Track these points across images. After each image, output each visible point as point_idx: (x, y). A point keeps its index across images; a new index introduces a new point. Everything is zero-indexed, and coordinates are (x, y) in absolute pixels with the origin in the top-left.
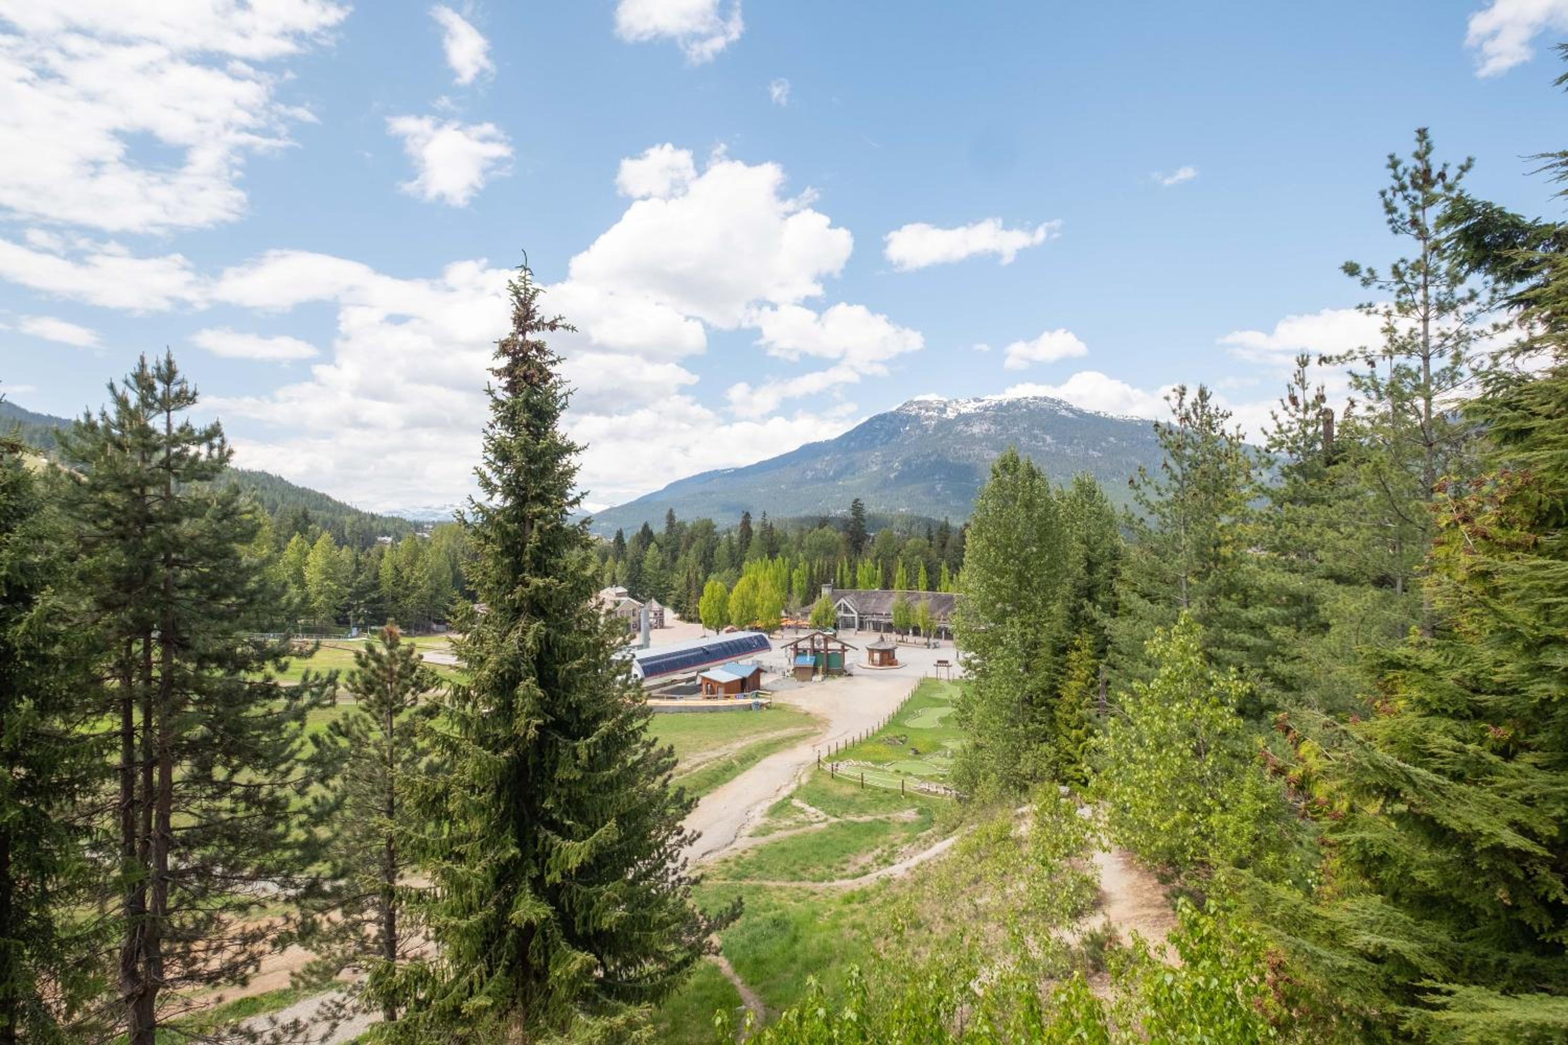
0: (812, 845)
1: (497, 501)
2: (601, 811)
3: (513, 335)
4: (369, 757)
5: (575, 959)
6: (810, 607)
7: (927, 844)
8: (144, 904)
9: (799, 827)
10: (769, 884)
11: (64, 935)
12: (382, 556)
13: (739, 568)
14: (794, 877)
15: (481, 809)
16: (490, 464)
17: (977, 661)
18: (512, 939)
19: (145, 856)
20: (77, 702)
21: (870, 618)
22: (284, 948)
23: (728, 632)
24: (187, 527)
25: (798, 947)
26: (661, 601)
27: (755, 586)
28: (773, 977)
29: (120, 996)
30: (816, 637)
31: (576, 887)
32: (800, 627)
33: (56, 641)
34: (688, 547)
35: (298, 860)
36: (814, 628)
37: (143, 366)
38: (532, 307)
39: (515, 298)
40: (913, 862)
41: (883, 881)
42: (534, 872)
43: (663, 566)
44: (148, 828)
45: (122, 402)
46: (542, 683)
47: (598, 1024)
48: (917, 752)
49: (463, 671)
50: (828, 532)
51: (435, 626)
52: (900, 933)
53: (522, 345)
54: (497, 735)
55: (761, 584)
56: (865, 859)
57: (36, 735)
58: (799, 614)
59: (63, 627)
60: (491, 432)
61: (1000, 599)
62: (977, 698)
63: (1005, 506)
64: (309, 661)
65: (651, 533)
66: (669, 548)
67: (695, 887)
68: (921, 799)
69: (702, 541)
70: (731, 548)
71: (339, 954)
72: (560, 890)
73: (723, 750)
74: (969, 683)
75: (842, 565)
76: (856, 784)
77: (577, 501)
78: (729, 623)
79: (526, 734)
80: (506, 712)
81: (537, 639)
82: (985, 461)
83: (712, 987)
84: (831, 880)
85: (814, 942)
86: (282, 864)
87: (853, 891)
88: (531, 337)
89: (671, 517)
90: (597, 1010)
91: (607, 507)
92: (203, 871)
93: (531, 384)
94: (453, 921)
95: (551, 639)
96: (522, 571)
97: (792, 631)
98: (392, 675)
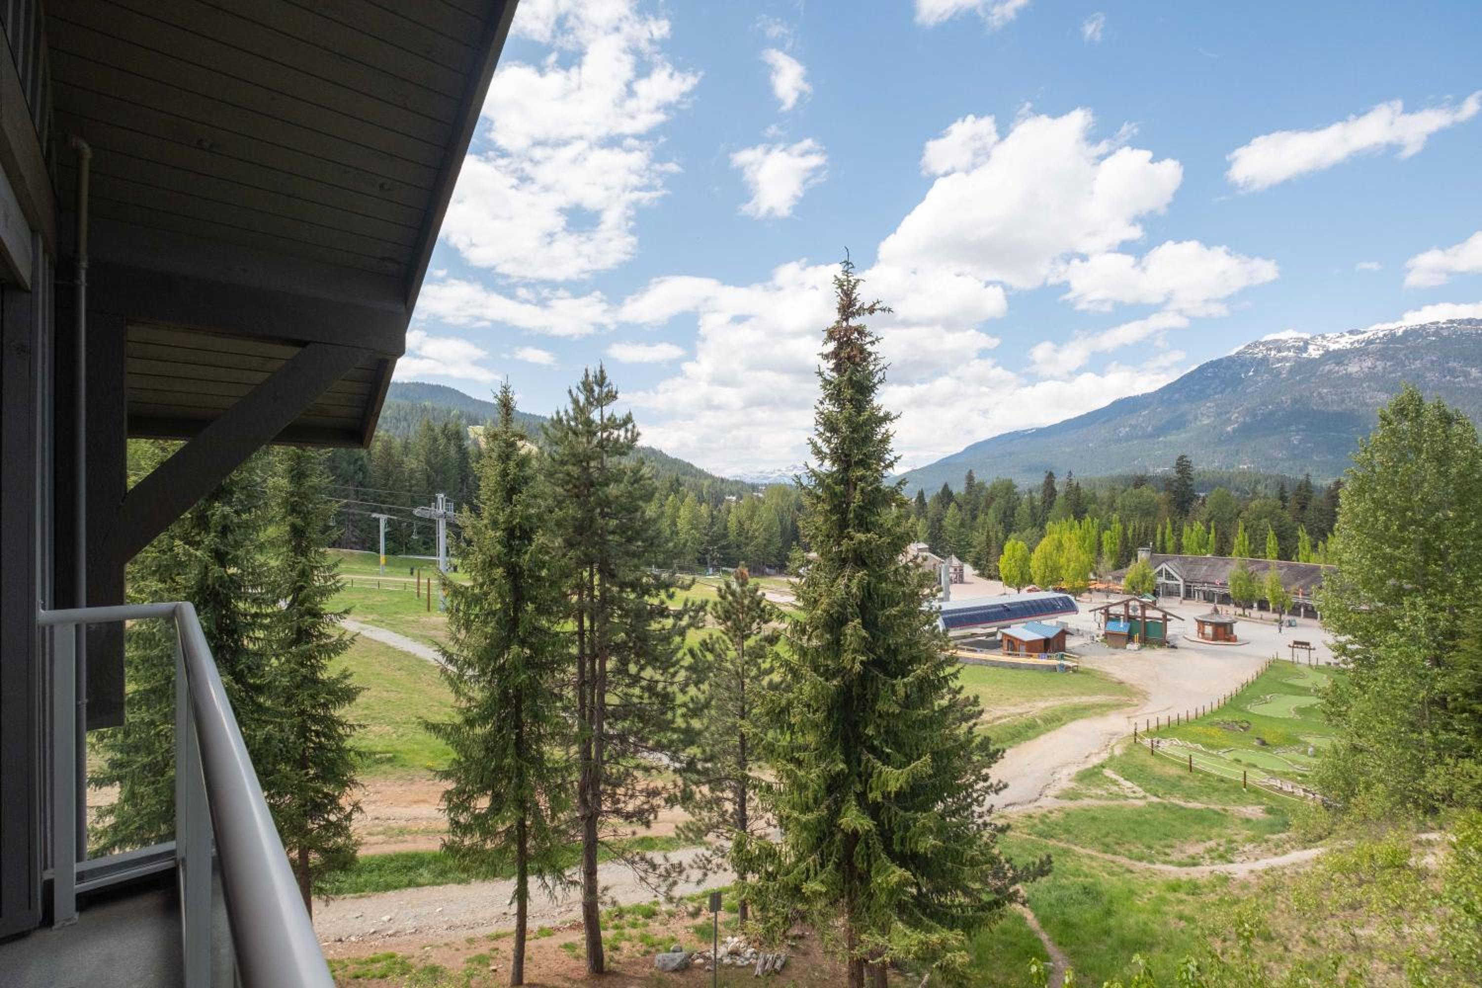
0: (1128, 820)
1: (828, 466)
2: (916, 745)
3: (838, 322)
4: (728, 671)
5: (894, 872)
6: (1124, 571)
7: (1279, 848)
8: (590, 753)
9: (1111, 799)
10: (1078, 849)
11: (549, 765)
12: (729, 512)
13: (1042, 528)
14: (1106, 848)
15: (816, 726)
16: (820, 435)
17: (1356, 646)
18: (841, 841)
19: (591, 723)
20: (555, 609)
21: (1199, 587)
22: (672, 806)
23: (1030, 591)
24: (613, 490)
25: (1112, 922)
26: (961, 558)
27: (1060, 547)
28: (1084, 943)
29: (578, 815)
30: (1132, 603)
31: (894, 809)
32: (1112, 592)
33: (544, 567)
34: (988, 506)
35: (681, 741)
36: (1129, 593)
37: (587, 376)
38: (854, 296)
39: (839, 290)
40: (1262, 865)
41: (1218, 878)
42: (859, 788)
43: (962, 525)
44: (593, 702)
45: (576, 402)
46: (865, 625)
47: (915, 936)
48: (1264, 743)
49: (799, 608)
50: (1147, 491)
51: (767, 570)
52: (1248, 939)
53: (846, 330)
54: (827, 665)
55: (1066, 544)
56: (1193, 850)
57: (535, 628)
58: (1110, 578)
59: (547, 558)
60: (821, 408)
61: (1392, 573)
62: (1357, 690)
63: (1403, 458)
64: (687, 592)
65: (951, 493)
66: (969, 507)
67: (999, 836)
68: (1269, 797)
69: (1002, 501)
70: (1033, 508)
71: (707, 820)
72: (880, 809)
73: (1026, 707)
74: (1344, 672)
75: (1164, 529)
76: (1182, 766)
77: (891, 465)
78: (1031, 582)
79: (852, 667)
80: (835, 647)
81: (860, 586)
82: (1367, 405)
83: (1017, 935)
84: (1152, 862)
85: (1132, 921)
86: (671, 742)
87: (1179, 879)
88: (853, 322)
89: (970, 478)
90: (915, 924)
91: (909, 469)
92: (622, 738)
93: (853, 363)
94: (795, 814)
95: (872, 586)
96: (847, 526)
97: (1103, 595)
98: (743, 607)
